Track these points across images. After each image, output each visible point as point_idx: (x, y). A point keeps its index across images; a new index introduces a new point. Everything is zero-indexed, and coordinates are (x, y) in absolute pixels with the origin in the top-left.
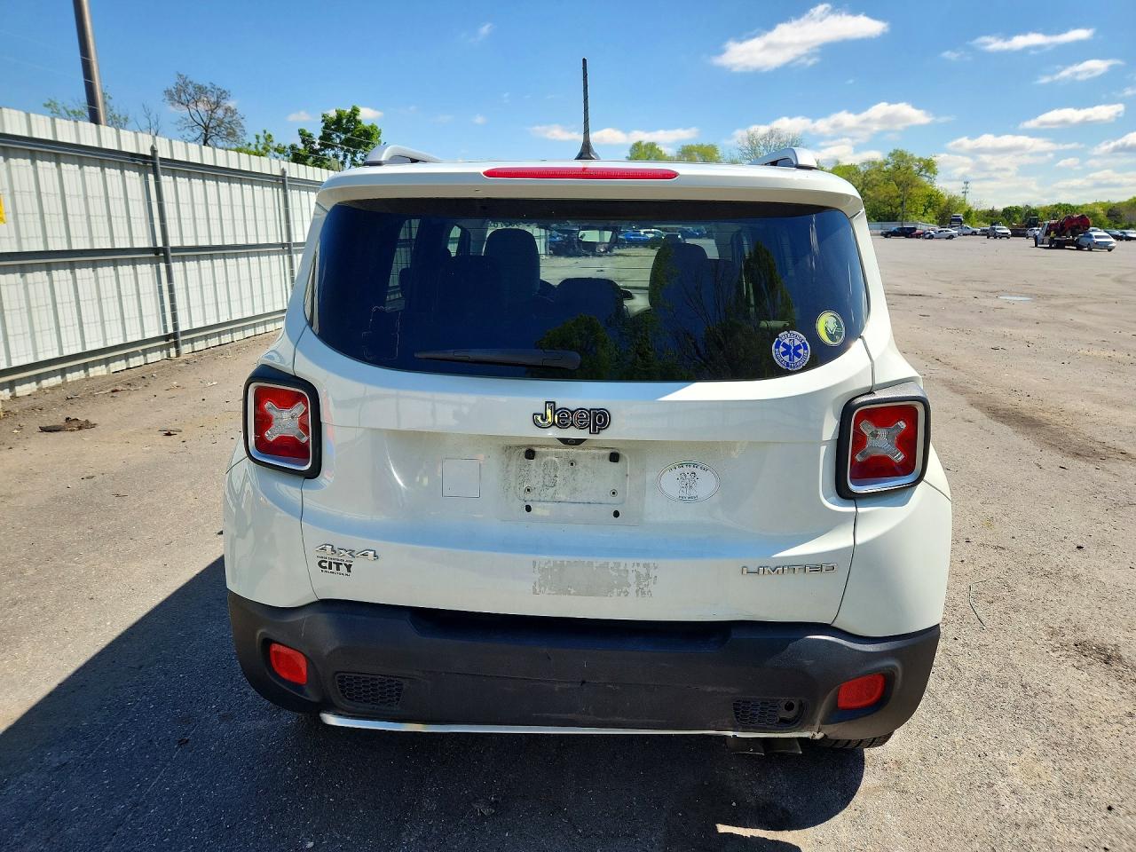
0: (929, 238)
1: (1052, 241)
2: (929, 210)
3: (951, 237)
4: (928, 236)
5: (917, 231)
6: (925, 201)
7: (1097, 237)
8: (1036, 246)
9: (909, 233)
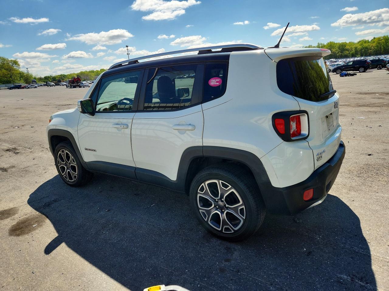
0: (28, 88)
1: (71, 86)
2: (21, 79)
3: (36, 87)
4: (27, 87)
5: (22, 86)
6: (19, 75)
7: (85, 83)
8: (67, 88)
9: (19, 87)
